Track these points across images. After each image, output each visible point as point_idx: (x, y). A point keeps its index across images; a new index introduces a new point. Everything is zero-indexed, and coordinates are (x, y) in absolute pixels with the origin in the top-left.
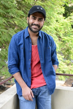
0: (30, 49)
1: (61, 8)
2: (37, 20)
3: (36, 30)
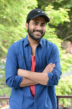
0: (30, 59)
2: (39, 25)
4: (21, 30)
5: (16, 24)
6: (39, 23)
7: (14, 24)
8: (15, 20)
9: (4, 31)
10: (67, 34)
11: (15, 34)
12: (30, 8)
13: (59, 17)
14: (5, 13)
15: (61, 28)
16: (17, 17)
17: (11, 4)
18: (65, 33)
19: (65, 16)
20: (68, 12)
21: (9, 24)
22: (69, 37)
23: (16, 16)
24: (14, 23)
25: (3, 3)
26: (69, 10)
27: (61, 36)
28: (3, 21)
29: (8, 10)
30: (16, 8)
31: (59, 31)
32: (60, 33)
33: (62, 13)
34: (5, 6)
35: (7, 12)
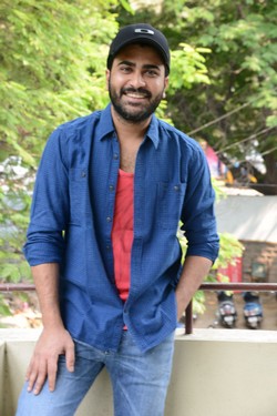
1: (104, 17)
2: (137, 72)
3: (138, 109)
5: (59, 83)
6: (134, 65)
7: (52, 85)
8: (56, 71)
9: (25, 101)
10: (199, 119)
11: (53, 114)
12: (97, 39)
13: (180, 70)
14: (28, 50)
16: (61, 65)
17: (47, 26)
18: (193, 115)
19: (197, 68)
20: (204, 55)
21: (38, 84)
22: (202, 128)
23: (58, 62)
24: (53, 82)
25: (22, 20)
26: (209, 51)
27: (182, 125)
28: (24, 74)
29: (36, 42)
30: (60, 36)
31: (177, 110)
32: (178, 115)
33: (187, 58)
34: (31, 30)
35: (34, 46)
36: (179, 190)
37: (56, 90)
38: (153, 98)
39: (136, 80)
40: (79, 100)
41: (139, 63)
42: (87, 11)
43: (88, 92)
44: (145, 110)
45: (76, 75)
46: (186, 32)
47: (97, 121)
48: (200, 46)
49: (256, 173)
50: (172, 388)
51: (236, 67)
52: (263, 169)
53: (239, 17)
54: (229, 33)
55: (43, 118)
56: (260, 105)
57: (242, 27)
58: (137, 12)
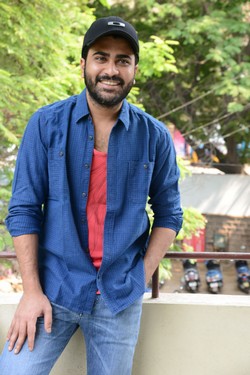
0: (88, 159)
1: (82, 11)
2: (111, 61)
3: (112, 95)
4: (52, 88)
5: (41, 70)
6: (109, 55)
7: (35, 72)
8: (38, 60)
9: (10, 86)
10: (168, 104)
11: (36, 98)
12: (76, 31)
13: (151, 60)
14: (13, 40)
15: (153, 88)
16: (43, 53)
17: (30, 19)
18: (163, 101)
19: (166, 58)
20: (173, 47)
21: (22, 71)
22: (170, 112)
23: (41, 51)
24: (36, 69)
25: (8, 12)
26: (177, 43)
27: (152, 110)
28: (9, 62)
29: (21, 33)
30: (42, 28)
31: (148, 97)
32: (149, 101)
33: (157, 49)
34: (14, 20)
35: (18, 37)
36: (148, 168)
37: (38, 77)
38: (126, 85)
39: (110, 69)
40: (60, 87)
41: (113, 54)
42: (67, 5)
43: (68, 79)
44: (118, 96)
45: (56, 63)
46: (157, 26)
47: (74, 105)
48: (169, 38)
49: (218, 154)
50: (140, 346)
51: (201, 58)
52: (224, 150)
53: (204, 13)
54: (195, 27)
55: (27, 102)
56: (222, 92)
57: (206, 22)
58: (112, 6)
